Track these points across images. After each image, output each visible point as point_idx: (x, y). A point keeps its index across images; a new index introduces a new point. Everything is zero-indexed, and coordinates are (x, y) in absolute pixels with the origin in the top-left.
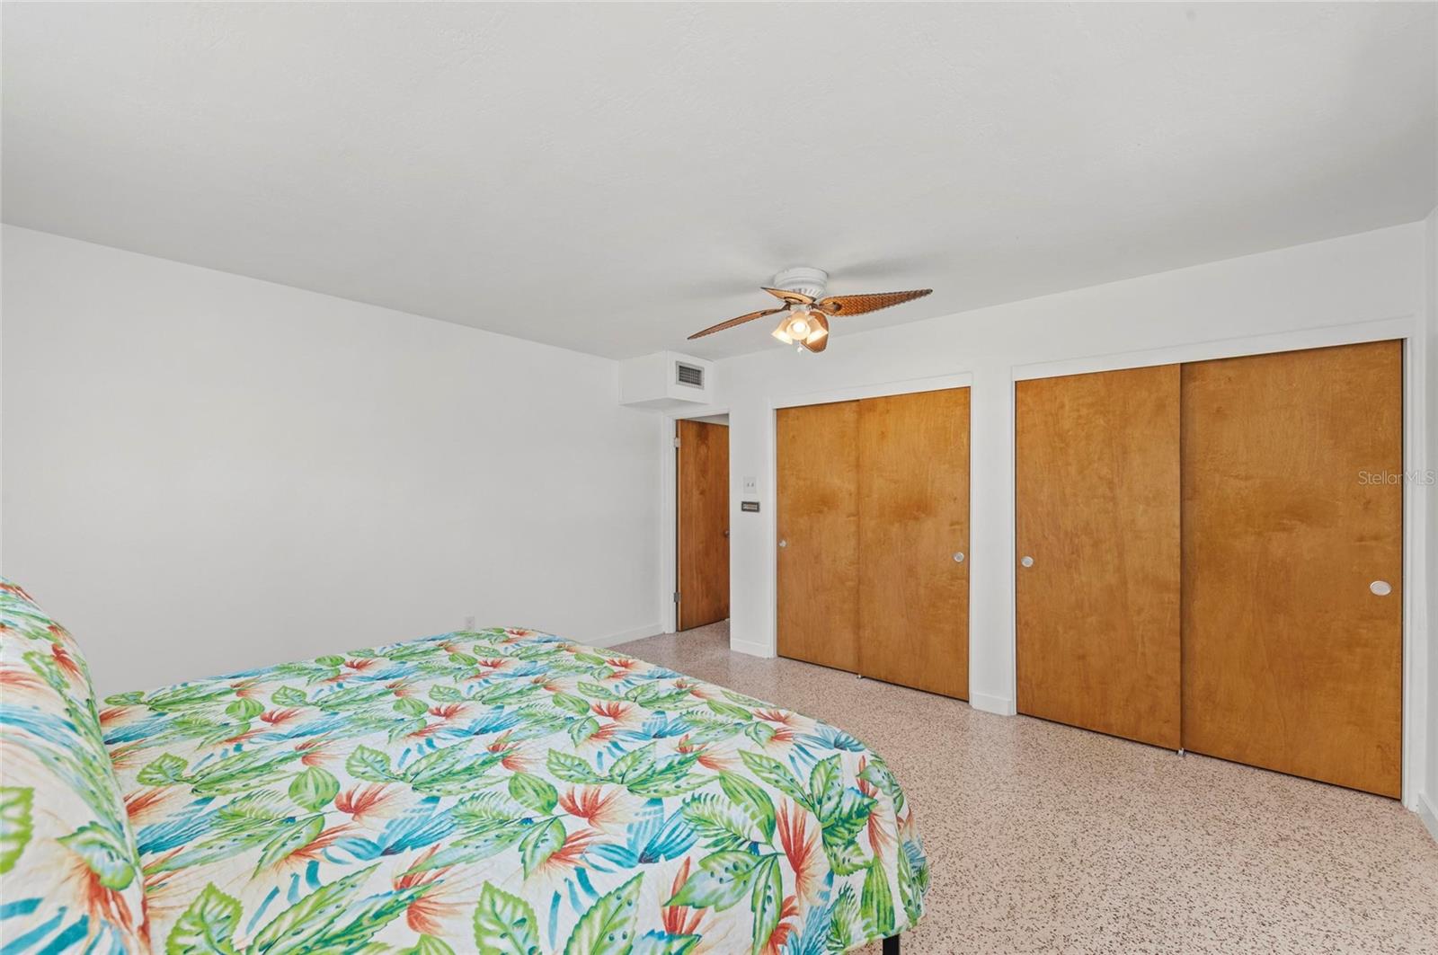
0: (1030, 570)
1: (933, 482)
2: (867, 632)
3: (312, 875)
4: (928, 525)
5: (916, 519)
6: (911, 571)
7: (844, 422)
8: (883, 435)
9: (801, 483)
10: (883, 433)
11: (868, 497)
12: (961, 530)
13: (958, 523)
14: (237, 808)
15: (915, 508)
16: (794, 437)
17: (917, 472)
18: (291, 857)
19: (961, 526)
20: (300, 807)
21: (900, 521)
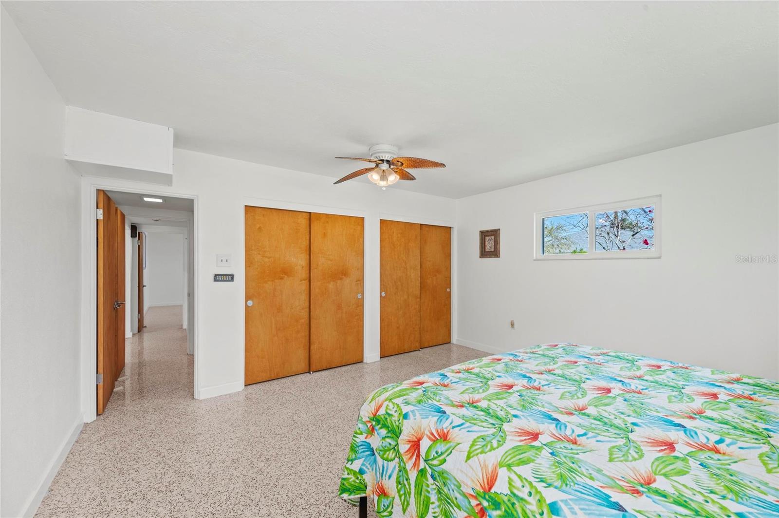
0: (384, 297)
1: (349, 261)
2: (316, 346)
3: (721, 441)
4: (347, 281)
5: (341, 279)
6: (339, 307)
7: (298, 224)
8: (325, 235)
9: (266, 260)
10: (324, 233)
11: (316, 268)
12: (360, 284)
13: (359, 280)
14: (725, 492)
15: (341, 273)
16: (260, 228)
17: (342, 255)
18: (722, 453)
19: (360, 281)
20: (691, 465)
21: (334, 281)
